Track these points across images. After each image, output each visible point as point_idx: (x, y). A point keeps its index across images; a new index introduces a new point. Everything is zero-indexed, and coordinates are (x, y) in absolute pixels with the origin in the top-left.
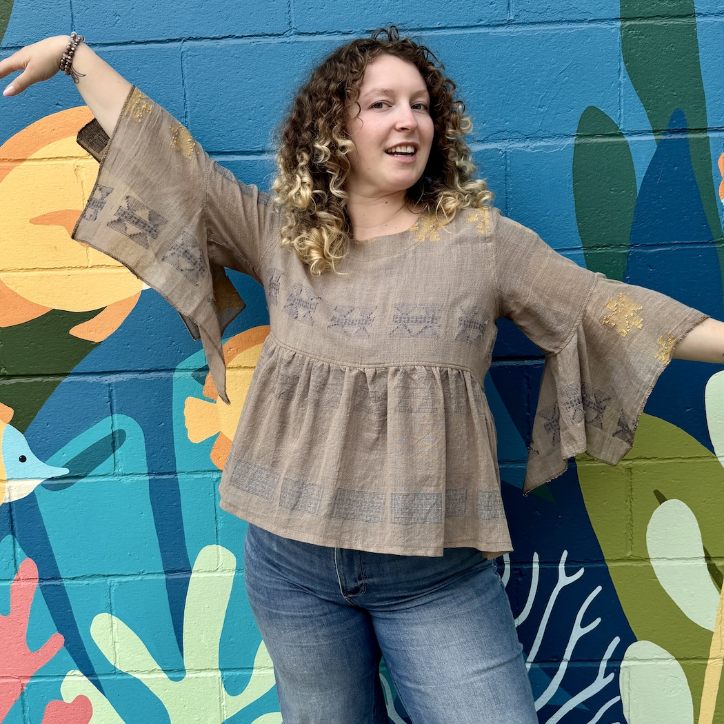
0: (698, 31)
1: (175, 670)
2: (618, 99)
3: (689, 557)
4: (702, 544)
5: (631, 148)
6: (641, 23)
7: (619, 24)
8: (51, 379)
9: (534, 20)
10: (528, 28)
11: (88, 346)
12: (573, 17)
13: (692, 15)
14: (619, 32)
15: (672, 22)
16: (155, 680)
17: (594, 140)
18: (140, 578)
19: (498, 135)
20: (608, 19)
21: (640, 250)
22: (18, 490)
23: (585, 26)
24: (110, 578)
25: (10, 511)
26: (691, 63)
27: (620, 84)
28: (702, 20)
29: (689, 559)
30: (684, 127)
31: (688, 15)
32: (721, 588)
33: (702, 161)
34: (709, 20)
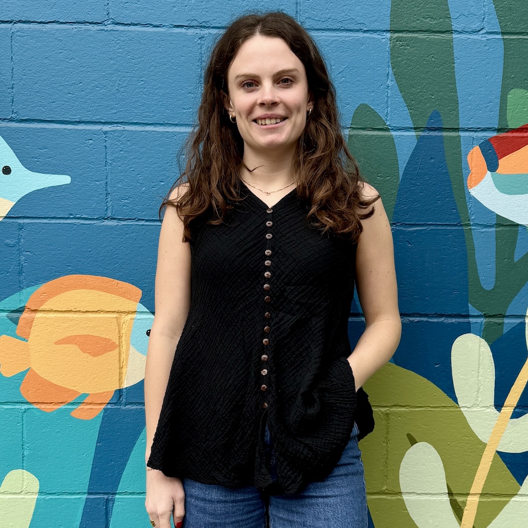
0: (454, 45)
2: (386, 98)
3: (434, 492)
4: (446, 481)
5: (396, 141)
6: (407, 35)
7: (389, 35)
9: (317, 27)
12: (351, 27)
13: (450, 31)
14: (389, 42)
15: (433, 37)
17: (365, 133)
20: (379, 30)
21: (400, 228)
23: (360, 35)
26: (448, 72)
27: (388, 87)
28: (458, 36)
29: (435, 494)
30: (440, 126)
31: (447, 31)
32: (461, 521)
33: (454, 155)
34: (463, 36)
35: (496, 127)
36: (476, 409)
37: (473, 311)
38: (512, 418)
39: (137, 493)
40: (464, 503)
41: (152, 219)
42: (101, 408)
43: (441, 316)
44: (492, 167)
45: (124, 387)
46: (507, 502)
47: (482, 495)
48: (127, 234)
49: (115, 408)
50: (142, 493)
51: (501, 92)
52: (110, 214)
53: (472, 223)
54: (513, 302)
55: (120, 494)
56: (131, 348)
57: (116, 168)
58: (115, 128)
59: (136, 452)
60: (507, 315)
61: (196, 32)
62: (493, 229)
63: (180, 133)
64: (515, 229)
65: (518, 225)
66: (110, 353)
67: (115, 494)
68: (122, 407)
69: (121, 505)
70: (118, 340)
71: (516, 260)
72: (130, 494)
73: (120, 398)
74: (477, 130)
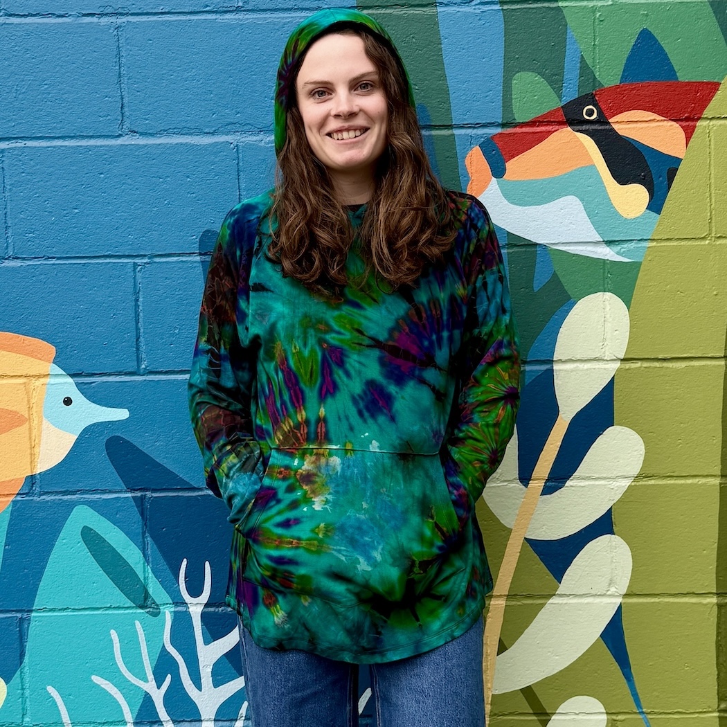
0: (440, 21)
6: (379, 12)
9: (265, 7)
10: (258, 15)
12: (306, 4)
13: (434, 5)
15: (412, 12)
19: (229, 127)
26: (433, 55)
28: (444, 10)
30: (428, 124)
31: (429, 4)
33: (448, 159)
34: (451, 9)
35: (500, 121)
36: (495, 485)
38: (543, 494)
39: (60, 610)
41: (65, 256)
42: (8, 501)
44: (498, 171)
45: (38, 473)
46: (542, 605)
47: (510, 597)
48: (33, 276)
49: (26, 500)
50: (65, 609)
51: (504, 77)
52: (11, 253)
54: (535, 345)
55: (37, 610)
56: (44, 422)
57: (17, 194)
58: (14, 145)
59: (56, 556)
60: (528, 360)
61: (111, 21)
62: (505, 251)
63: (96, 146)
64: (531, 249)
65: (535, 245)
66: (18, 428)
67: (31, 611)
68: (35, 498)
69: (38, 626)
70: (27, 412)
71: (536, 290)
72: (51, 610)
73: (32, 487)
74: (475, 126)
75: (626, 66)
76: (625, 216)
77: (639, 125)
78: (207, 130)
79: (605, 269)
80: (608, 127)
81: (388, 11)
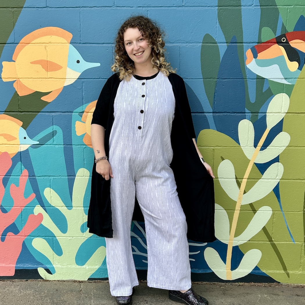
0: (242, 11)
1: (69, 206)
2: (216, 31)
4: (235, 174)
5: (219, 47)
6: (224, 8)
7: (217, 8)
8: (34, 113)
9: (191, 5)
10: (188, 8)
11: (46, 103)
12: (203, 5)
13: (241, 6)
14: (217, 11)
15: (234, 8)
16: (63, 209)
17: (208, 44)
18: (60, 177)
19: (178, 41)
20: (214, 6)
21: (220, 80)
22: (23, 148)
23: (207, 8)
24: (50, 177)
25: (21, 154)
26: (239, 21)
27: (217, 27)
28: (243, 7)
29: (230, 178)
30: (236, 42)
31: (239, 6)
32: (240, 188)
33: (241, 52)
34: (246, 7)
35: (257, 41)
36: (247, 147)
37: (247, 111)
38: (260, 150)
40: (241, 182)
43: (235, 113)
44: (255, 56)
46: (257, 181)
47: (248, 179)
51: (259, 28)
53: (247, 78)
54: (262, 108)
60: (259, 112)
62: (255, 80)
64: (263, 80)
65: (265, 78)
71: (263, 92)
74: (250, 43)
75: (296, 26)
76: (291, 71)
77: (298, 44)
78: (171, 42)
79: (284, 87)
80: (288, 44)
81: (227, 8)
